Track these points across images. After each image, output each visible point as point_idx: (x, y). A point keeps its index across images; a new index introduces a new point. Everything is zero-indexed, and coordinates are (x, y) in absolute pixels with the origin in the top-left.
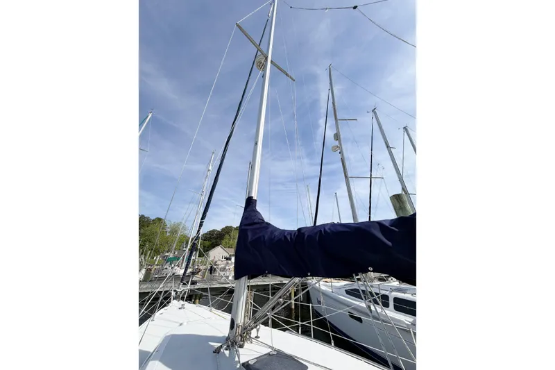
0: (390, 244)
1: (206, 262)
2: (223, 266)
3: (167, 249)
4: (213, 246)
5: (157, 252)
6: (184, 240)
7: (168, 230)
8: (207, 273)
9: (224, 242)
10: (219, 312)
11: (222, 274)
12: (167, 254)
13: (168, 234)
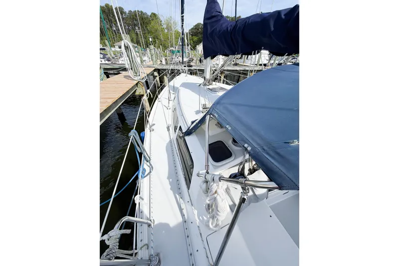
5: (165, 47)
7: (165, 26)
8: (198, 62)
12: (171, 49)
13: (166, 31)
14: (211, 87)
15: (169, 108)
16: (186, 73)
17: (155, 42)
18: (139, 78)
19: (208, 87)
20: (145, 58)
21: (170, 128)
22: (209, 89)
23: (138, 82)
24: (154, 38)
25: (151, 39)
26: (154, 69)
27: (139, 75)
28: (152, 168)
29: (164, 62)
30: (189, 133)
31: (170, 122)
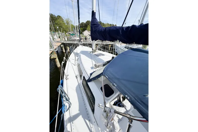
0: (121, 34)
1: (83, 36)
2: (89, 38)
3: (69, 31)
4: (84, 30)
5: (66, 32)
6: (73, 27)
7: (65, 22)
8: (85, 39)
9: (87, 28)
10: (90, 48)
11: (89, 40)
12: (69, 32)
13: (66, 24)
14: (96, 53)
15: (75, 65)
16: (82, 45)
17: (60, 29)
18: (53, 49)
19: (94, 53)
20: (55, 37)
21: (78, 77)
22: (95, 54)
23: (53, 52)
24: (60, 27)
25: (57, 28)
26: (61, 43)
27: (53, 48)
28: (71, 103)
29: (66, 39)
30: (90, 80)
31: (77, 73)
